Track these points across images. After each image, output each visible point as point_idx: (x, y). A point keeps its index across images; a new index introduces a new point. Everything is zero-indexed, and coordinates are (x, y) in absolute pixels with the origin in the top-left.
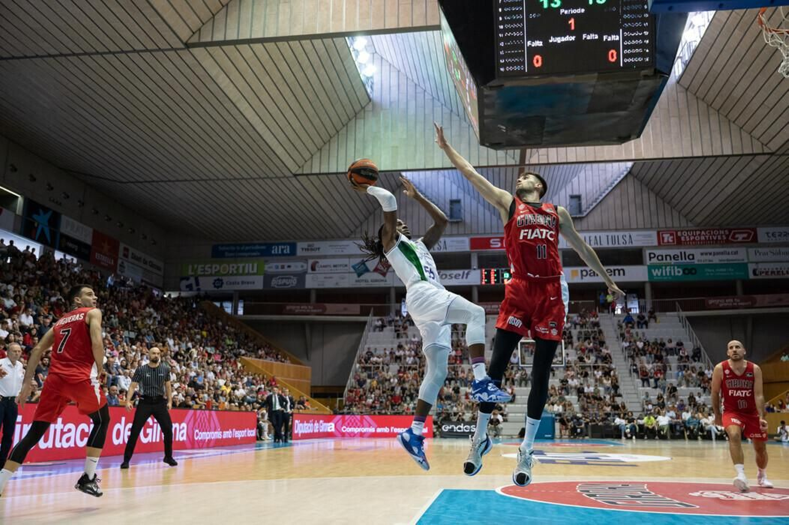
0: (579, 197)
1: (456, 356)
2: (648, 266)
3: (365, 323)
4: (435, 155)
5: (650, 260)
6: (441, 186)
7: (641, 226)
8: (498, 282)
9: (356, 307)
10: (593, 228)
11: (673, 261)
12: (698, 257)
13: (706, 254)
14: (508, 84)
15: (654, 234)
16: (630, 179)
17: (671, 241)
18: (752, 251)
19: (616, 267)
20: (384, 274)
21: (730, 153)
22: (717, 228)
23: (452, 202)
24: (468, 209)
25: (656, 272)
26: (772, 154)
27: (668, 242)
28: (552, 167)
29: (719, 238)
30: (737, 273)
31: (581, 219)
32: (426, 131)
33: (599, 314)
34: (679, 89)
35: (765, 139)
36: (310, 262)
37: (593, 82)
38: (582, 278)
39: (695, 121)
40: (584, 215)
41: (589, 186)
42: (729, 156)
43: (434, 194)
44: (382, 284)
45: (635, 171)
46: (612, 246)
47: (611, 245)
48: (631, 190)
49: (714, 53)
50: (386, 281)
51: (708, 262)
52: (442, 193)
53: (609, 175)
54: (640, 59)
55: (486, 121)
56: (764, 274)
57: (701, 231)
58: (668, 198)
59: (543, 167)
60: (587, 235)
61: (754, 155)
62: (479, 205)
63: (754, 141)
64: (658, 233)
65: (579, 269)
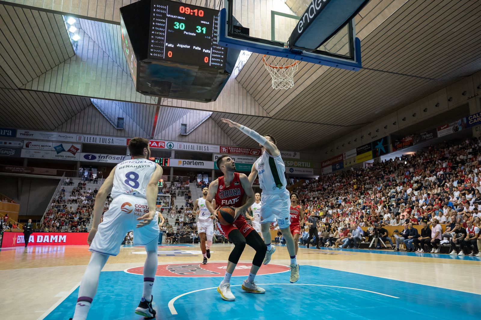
0: (186, 125)
2: (214, 162)
3: (59, 180)
4: (111, 92)
6: (114, 110)
7: (213, 142)
9: (55, 171)
10: (191, 141)
12: (236, 160)
13: (240, 159)
14: (154, 62)
15: (219, 147)
16: (211, 120)
17: (226, 151)
19: (200, 161)
20: (74, 154)
21: (254, 115)
22: (246, 147)
23: (119, 119)
24: (127, 123)
26: (270, 118)
28: (174, 108)
29: (246, 152)
31: (186, 136)
32: (108, 78)
33: (190, 183)
34: (236, 81)
35: (268, 111)
36: (26, 142)
37: (196, 70)
38: (183, 165)
39: (241, 97)
40: (187, 134)
41: (191, 121)
42: (253, 116)
43: (109, 113)
44: (72, 159)
45: (213, 117)
47: (198, 150)
48: (210, 125)
49: (252, 69)
50: (75, 157)
51: (240, 163)
52: (113, 113)
53: (201, 116)
54: (219, 64)
55: (140, 79)
57: (239, 148)
58: (226, 131)
59: (169, 108)
60: (188, 144)
61: (264, 117)
62: (134, 122)
63: (264, 111)
64: (220, 147)
65: (182, 160)
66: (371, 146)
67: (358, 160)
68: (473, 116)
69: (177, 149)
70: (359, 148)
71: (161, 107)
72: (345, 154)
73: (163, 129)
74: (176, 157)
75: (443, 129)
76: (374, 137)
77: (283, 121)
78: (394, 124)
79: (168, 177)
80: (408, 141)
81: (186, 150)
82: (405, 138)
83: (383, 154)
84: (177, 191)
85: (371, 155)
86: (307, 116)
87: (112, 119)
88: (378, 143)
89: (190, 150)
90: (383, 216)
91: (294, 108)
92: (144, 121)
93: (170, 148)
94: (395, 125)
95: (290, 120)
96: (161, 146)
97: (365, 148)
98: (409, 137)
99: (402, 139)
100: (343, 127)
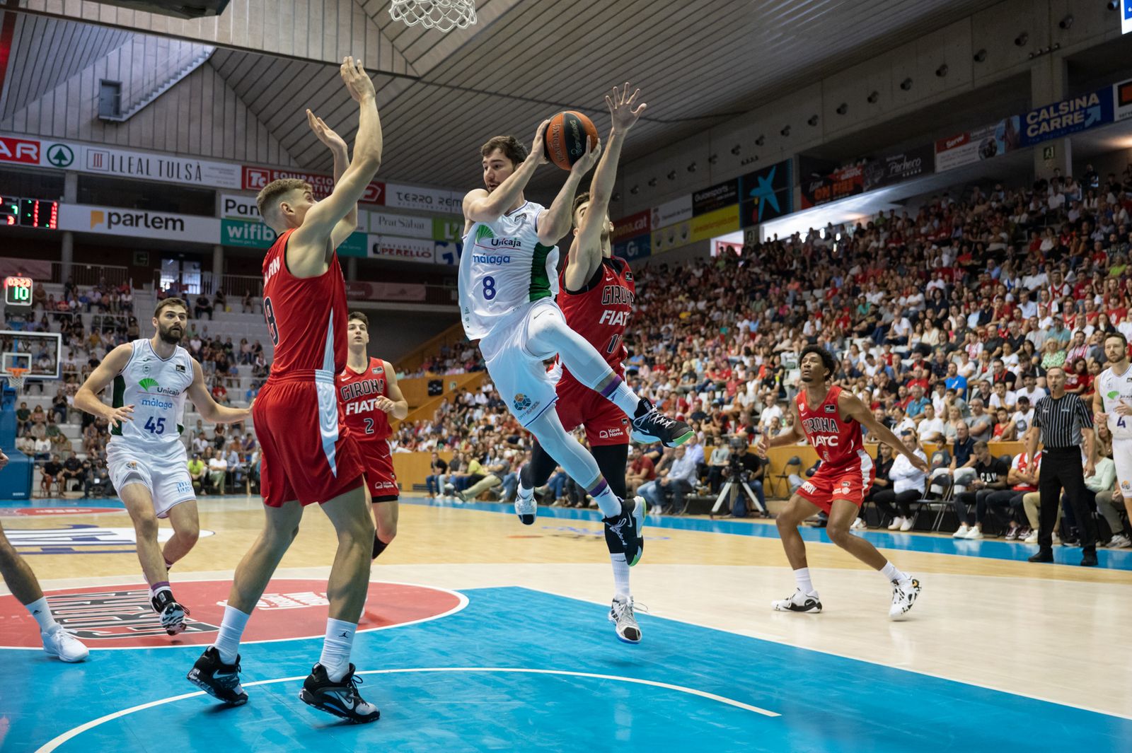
0: (117, 86)
2: (223, 220)
5: (227, 210)
7: (217, 149)
10: (137, 144)
11: (261, 218)
15: (238, 169)
16: (208, 72)
17: (262, 184)
18: (375, 216)
19: (169, 216)
25: (234, 232)
26: (417, 79)
27: (257, 186)
28: (72, 24)
30: (352, 248)
31: (117, 124)
33: (133, 291)
35: (409, 55)
38: (109, 227)
40: (123, 119)
41: (138, 70)
45: (218, 61)
46: (167, 179)
47: (164, 178)
48: (208, 92)
53: (173, 59)
56: (387, 253)
57: (308, 176)
58: (264, 115)
59: (53, 21)
60: (126, 154)
61: (395, 75)
63: (397, 54)
64: (244, 169)
65: (105, 211)
66: (736, 190)
67: (696, 231)
68: (1039, 111)
69: (83, 169)
70: (700, 193)
71: (20, 17)
72: (656, 210)
73: (32, 95)
74: (81, 199)
75: (952, 147)
76: (748, 161)
77: (462, 92)
78: (810, 122)
79: (54, 265)
80: (847, 180)
81: (118, 173)
82: (840, 168)
83: (771, 215)
84: (87, 319)
85: (736, 216)
86: (541, 79)
88: (760, 179)
89: (135, 174)
91: (496, 52)
93: (60, 165)
94: (815, 125)
95: (483, 91)
96: (26, 158)
97: (718, 195)
98: (852, 166)
99: (831, 172)
100: (652, 124)
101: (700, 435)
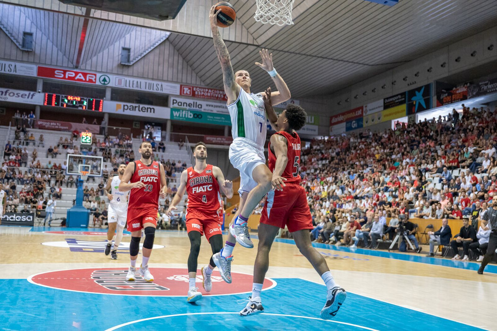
0: (129, 50)
1: (15, 160)
2: (171, 109)
5: (173, 104)
6: (17, 19)
7: (170, 78)
8: (58, 105)
10: (136, 75)
11: (188, 108)
12: (204, 107)
13: (210, 106)
15: (178, 86)
16: (167, 43)
17: (188, 93)
19: (149, 106)
21: (233, 40)
22: (220, 89)
23: (25, 34)
24: (38, 42)
25: (176, 114)
26: (258, 46)
27: (187, 94)
28: (111, 23)
29: (219, 96)
31: (128, 66)
33: (132, 139)
35: (256, 35)
38: (124, 111)
40: (131, 64)
41: (138, 43)
42: (232, 42)
43: (9, 24)
45: (172, 39)
46: (149, 90)
47: (147, 90)
48: (167, 52)
51: (210, 112)
52: (17, 25)
53: (153, 38)
57: (208, 89)
58: (191, 62)
59: (104, 22)
60: (132, 79)
61: (248, 44)
62: (49, 41)
63: (249, 35)
64: (181, 86)
65: (122, 104)
66: (405, 97)
67: (385, 116)
69: (114, 86)
70: (387, 98)
71: (90, 20)
72: (366, 107)
73: (94, 54)
74: (112, 99)
76: (411, 84)
77: (278, 52)
78: (442, 66)
80: (460, 93)
81: (128, 88)
82: (456, 87)
83: (421, 109)
84: (113, 150)
85: (404, 110)
86: (314, 46)
87: (14, 34)
88: (417, 92)
89: (135, 88)
90: (413, 203)
91: (294, 34)
92: (64, 41)
93: (104, 84)
94: (444, 67)
95: (288, 52)
96: (90, 81)
97: (396, 100)
98: (462, 86)
99: (451, 89)
100: (366, 66)
101: (384, 212)
